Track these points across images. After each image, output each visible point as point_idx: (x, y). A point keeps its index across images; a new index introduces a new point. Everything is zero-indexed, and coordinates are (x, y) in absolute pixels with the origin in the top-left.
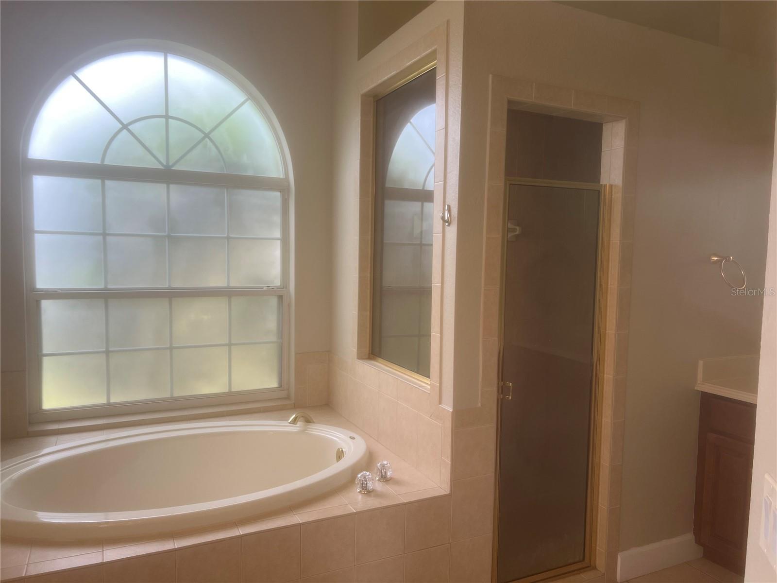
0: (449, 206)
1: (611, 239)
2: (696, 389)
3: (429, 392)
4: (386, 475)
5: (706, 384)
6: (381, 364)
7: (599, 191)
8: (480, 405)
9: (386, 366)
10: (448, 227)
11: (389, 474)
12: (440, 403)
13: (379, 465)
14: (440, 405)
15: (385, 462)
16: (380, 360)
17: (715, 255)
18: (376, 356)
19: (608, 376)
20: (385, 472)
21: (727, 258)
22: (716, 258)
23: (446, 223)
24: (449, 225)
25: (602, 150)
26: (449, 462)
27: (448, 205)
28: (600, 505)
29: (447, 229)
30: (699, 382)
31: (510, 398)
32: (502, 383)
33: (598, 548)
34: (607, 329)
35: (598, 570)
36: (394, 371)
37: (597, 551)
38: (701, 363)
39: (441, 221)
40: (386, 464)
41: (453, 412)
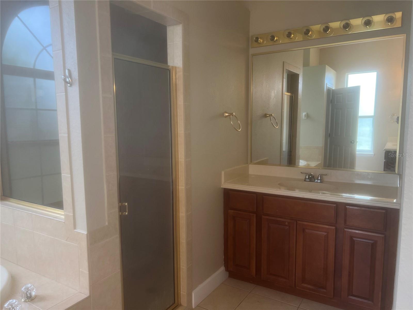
0: (69, 71)
1: (178, 102)
2: (221, 187)
3: (64, 221)
4: (31, 295)
5: (226, 184)
6: (14, 203)
7: (169, 70)
8: (107, 224)
9: (20, 204)
10: (70, 87)
11: (33, 294)
12: (75, 228)
13: (23, 289)
14: (75, 230)
15: (29, 285)
16: (12, 200)
17: (227, 113)
18: (8, 197)
19: (182, 187)
20: (30, 294)
21: (232, 114)
22: (228, 114)
23: (69, 84)
24: (71, 85)
25: (168, 44)
26: (86, 272)
27: (68, 69)
28: (181, 267)
29: (69, 89)
30: (222, 183)
31: (127, 213)
32: (120, 203)
33: (181, 292)
34: (179, 159)
35: (183, 306)
36: (28, 208)
37: (181, 294)
38: (223, 173)
39: (63, 82)
40: (30, 287)
41: (87, 235)
